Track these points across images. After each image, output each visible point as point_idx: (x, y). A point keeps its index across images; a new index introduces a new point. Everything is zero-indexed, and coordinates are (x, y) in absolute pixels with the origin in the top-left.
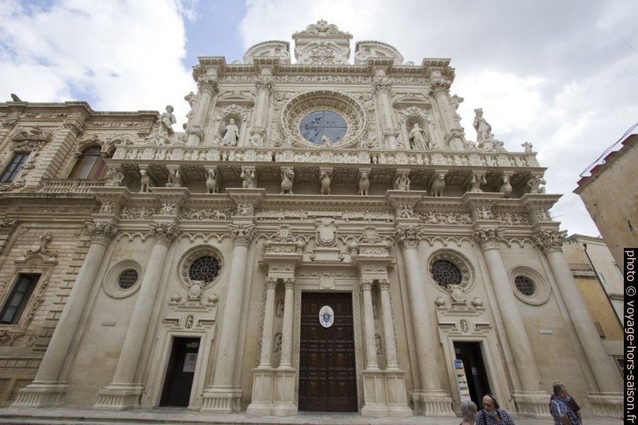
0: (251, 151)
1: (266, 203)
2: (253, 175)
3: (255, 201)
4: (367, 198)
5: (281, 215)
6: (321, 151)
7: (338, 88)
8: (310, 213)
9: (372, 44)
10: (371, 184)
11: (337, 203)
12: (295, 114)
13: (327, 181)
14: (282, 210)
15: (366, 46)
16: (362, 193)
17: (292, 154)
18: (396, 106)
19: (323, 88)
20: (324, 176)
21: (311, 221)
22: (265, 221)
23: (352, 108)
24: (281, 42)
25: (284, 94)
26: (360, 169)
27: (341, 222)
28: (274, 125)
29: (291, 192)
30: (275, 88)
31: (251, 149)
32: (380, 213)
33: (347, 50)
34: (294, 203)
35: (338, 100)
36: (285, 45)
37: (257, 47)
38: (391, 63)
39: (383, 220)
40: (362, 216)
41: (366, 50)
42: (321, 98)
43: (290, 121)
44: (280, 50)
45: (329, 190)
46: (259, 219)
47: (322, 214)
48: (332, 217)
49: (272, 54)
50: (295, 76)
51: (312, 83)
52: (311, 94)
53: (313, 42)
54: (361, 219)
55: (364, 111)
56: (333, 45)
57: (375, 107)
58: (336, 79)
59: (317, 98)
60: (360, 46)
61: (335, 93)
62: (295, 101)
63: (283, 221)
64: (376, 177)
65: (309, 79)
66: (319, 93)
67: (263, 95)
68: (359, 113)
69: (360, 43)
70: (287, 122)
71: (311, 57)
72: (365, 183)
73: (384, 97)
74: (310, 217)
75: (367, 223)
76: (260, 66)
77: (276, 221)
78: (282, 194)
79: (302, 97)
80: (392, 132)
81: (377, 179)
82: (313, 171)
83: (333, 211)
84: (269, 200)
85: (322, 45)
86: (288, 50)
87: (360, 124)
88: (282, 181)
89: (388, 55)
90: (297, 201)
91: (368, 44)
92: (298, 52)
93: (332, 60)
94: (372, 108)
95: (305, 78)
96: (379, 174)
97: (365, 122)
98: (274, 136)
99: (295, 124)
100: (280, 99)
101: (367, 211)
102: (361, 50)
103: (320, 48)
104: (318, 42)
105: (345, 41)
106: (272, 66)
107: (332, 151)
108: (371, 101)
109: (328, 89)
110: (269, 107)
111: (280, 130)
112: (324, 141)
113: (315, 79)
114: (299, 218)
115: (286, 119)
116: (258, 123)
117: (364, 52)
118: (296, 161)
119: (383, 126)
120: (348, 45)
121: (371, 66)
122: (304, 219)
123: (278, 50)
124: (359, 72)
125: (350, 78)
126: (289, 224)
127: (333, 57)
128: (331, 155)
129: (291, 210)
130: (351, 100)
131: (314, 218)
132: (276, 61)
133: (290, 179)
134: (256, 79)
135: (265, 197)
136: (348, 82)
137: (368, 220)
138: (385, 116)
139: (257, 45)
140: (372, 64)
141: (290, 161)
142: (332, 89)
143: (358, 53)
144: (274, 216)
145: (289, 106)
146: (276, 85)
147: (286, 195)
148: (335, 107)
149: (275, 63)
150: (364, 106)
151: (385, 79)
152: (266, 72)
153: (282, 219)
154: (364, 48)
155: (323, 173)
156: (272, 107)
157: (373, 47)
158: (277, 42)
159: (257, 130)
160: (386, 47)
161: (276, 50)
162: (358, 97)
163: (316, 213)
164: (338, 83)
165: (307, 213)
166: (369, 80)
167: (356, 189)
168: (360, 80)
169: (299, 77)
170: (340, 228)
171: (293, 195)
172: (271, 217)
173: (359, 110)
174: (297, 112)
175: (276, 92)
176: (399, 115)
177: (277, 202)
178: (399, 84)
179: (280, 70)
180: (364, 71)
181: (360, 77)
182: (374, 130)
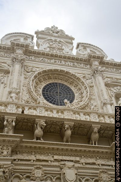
0: (12, 105)
1: (22, 147)
2: (14, 124)
3: (13, 145)
4: (97, 147)
5: (33, 157)
6: (65, 110)
7: (68, 69)
8: (56, 157)
9: (88, 45)
10: (100, 137)
11: (76, 150)
12: (39, 83)
13: (69, 132)
14: (33, 153)
15: (84, 46)
16: (94, 143)
17: (44, 110)
18: (107, 85)
19: (59, 68)
20: (68, 129)
21: (56, 164)
22: (19, 162)
23: (78, 83)
24: (28, 35)
25: (32, 68)
26: (93, 125)
27: (79, 165)
28: (25, 89)
29: (42, 139)
30: (25, 64)
31: (12, 104)
32: (107, 160)
33: (72, 47)
34: (44, 148)
35: (68, 77)
36: (31, 37)
37: (12, 35)
38: (102, 58)
39: (109, 166)
40: (95, 161)
41: (84, 48)
42: (57, 74)
43: (35, 87)
44: (27, 39)
45: (70, 139)
46: (15, 160)
47: (65, 158)
48: (72, 161)
49: (22, 41)
50: (39, 57)
51: (50, 64)
52: (51, 71)
53: (49, 38)
54: (94, 164)
55: (87, 86)
56: (62, 42)
57: (94, 84)
58: (67, 63)
59: (54, 74)
60: (80, 45)
61: (67, 72)
62: (39, 74)
63: (35, 163)
64: (102, 132)
65: (49, 61)
66: (56, 70)
67: (17, 67)
68: (83, 87)
69: (80, 43)
70: (34, 88)
71: (48, 47)
72: (95, 136)
73: (99, 78)
74: (56, 160)
75: (99, 167)
76: (15, 47)
77: (29, 163)
78: (35, 140)
79: (45, 72)
80: (108, 102)
81: (103, 134)
82: (59, 124)
83: (73, 156)
84: (24, 145)
85: (55, 41)
86: (32, 40)
87: (84, 94)
88: (35, 130)
89: (97, 53)
90: (47, 146)
91: (85, 45)
92: (39, 43)
93: (62, 51)
94: (92, 85)
95: (46, 60)
96: (105, 130)
97: (89, 93)
98: (25, 96)
99: (39, 89)
100: (29, 71)
101: (98, 158)
102: (80, 48)
103: (54, 42)
104: (53, 39)
105: (70, 41)
106: (24, 49)
107: (72, 111)
108: (91, 80)
109: (62, 69)
110: (21, 75)
111: (30, 92)
112: (66, 103)
113: (53, 61)
114: (47, 161)
115: (33, 85)
116: (15, 85)
117: (83, 49)
118: (47, 115)
119: (101, 97)
120: (72, 44)
121: (90, 58)
122: (51, 161)
123: (26, 39)
124: (82, 61)
125: (76, 64)
126: (42, 165)
127: (63, 49)
128: (72, 113)
129: (41, 154)
130: (78, 78)
131: (59, 161)
132: (27, 46)
133: (42, 128)
134: (12, 55)
135: (21, 141)
136: (74, 66)
137: (99, 165)
138: (102, 91)
139: (11, 34)
140: (91, 57)
141: (43, 115)
142: (65, 69)
143: (78, 49)
144: (27, 158)
145: (35, 77)
146: (26, 61)
147: (38, 141)
148: (66, 81)
149: (26, 47)
150: (87, 82)
151: (100, 67)
152: (19, 51)
153: (34, 161)
154: (83, 47)
155: (67, 126)
156: (23, 76)
157: (88, 47)
158: (25, 34)
159: (14, 90)
160: (96, 48)
161: (24, 39)
162: (82, 77)
163: (60, 158)
164: (68, 66)
165: (53, 157)
166: (88, 66)
167: (88, 140)
168: (82, 66)
169: (42, 58)
170: (79, 170)
171: (43, 141)
172: (25, 159)
173: (83, 85)
174: (40, 81)
175: (26, 66)
176: (109, 91)
177: (31, 147)
178: (107, 71)
179: (28, 52)
180: (85, 61)
181: (82, 64)
182: (94, 99)
